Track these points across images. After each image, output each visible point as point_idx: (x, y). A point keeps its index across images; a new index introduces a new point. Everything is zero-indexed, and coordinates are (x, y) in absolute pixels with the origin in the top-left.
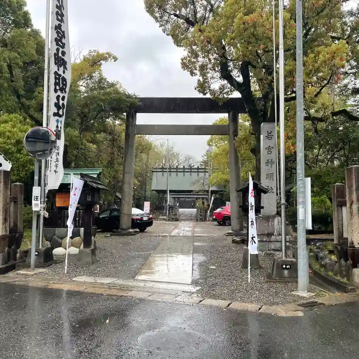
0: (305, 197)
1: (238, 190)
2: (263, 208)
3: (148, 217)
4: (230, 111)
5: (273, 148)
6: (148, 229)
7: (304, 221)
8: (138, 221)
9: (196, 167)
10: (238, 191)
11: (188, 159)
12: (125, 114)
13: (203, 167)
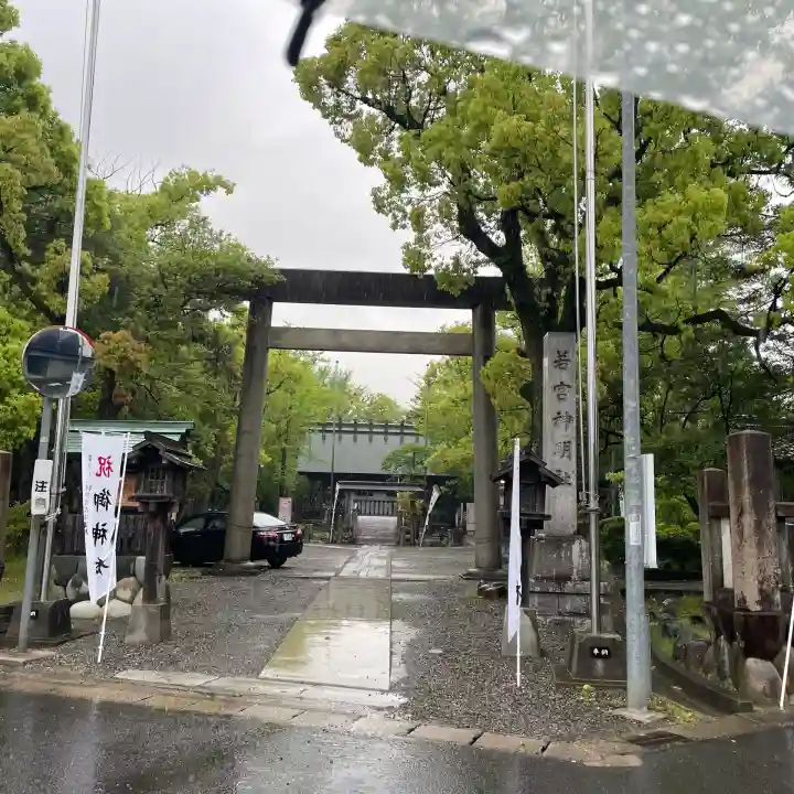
1: (494, 477)
2: (549, 517)
3: (293, 533)
4: (477, 306)
5: (570, 386)
7: (641, 549)
8: (272, 543)
9: (396, 422)
12: (247, 303)
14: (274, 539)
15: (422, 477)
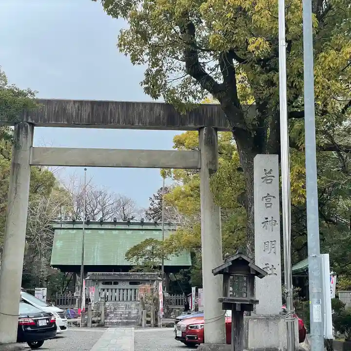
0: (321, 286)
1: (215, 272)
2: (257, 302)
3: (47, 319)
4: (202, 128)
5: (274, 197)
6: (47, 343)
7: (321, 325)
8: (29, 329)
9: (137, 219)
10: (215, 274)
11: (123, 204)
12: (13, 127)
13: (152, 221)
14: (31, 325)
15: (160, 267)
